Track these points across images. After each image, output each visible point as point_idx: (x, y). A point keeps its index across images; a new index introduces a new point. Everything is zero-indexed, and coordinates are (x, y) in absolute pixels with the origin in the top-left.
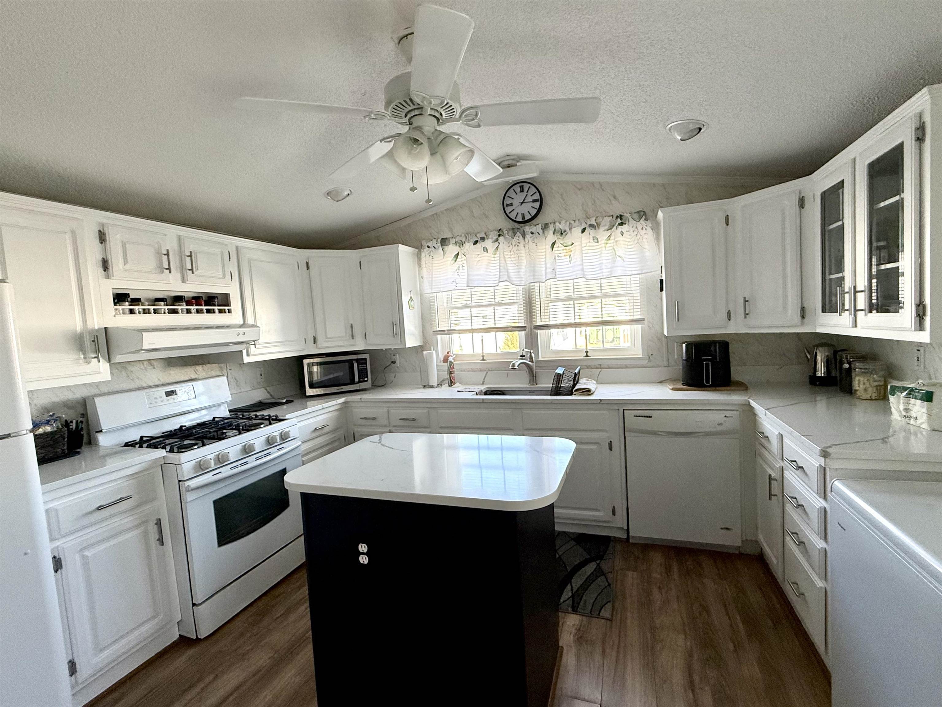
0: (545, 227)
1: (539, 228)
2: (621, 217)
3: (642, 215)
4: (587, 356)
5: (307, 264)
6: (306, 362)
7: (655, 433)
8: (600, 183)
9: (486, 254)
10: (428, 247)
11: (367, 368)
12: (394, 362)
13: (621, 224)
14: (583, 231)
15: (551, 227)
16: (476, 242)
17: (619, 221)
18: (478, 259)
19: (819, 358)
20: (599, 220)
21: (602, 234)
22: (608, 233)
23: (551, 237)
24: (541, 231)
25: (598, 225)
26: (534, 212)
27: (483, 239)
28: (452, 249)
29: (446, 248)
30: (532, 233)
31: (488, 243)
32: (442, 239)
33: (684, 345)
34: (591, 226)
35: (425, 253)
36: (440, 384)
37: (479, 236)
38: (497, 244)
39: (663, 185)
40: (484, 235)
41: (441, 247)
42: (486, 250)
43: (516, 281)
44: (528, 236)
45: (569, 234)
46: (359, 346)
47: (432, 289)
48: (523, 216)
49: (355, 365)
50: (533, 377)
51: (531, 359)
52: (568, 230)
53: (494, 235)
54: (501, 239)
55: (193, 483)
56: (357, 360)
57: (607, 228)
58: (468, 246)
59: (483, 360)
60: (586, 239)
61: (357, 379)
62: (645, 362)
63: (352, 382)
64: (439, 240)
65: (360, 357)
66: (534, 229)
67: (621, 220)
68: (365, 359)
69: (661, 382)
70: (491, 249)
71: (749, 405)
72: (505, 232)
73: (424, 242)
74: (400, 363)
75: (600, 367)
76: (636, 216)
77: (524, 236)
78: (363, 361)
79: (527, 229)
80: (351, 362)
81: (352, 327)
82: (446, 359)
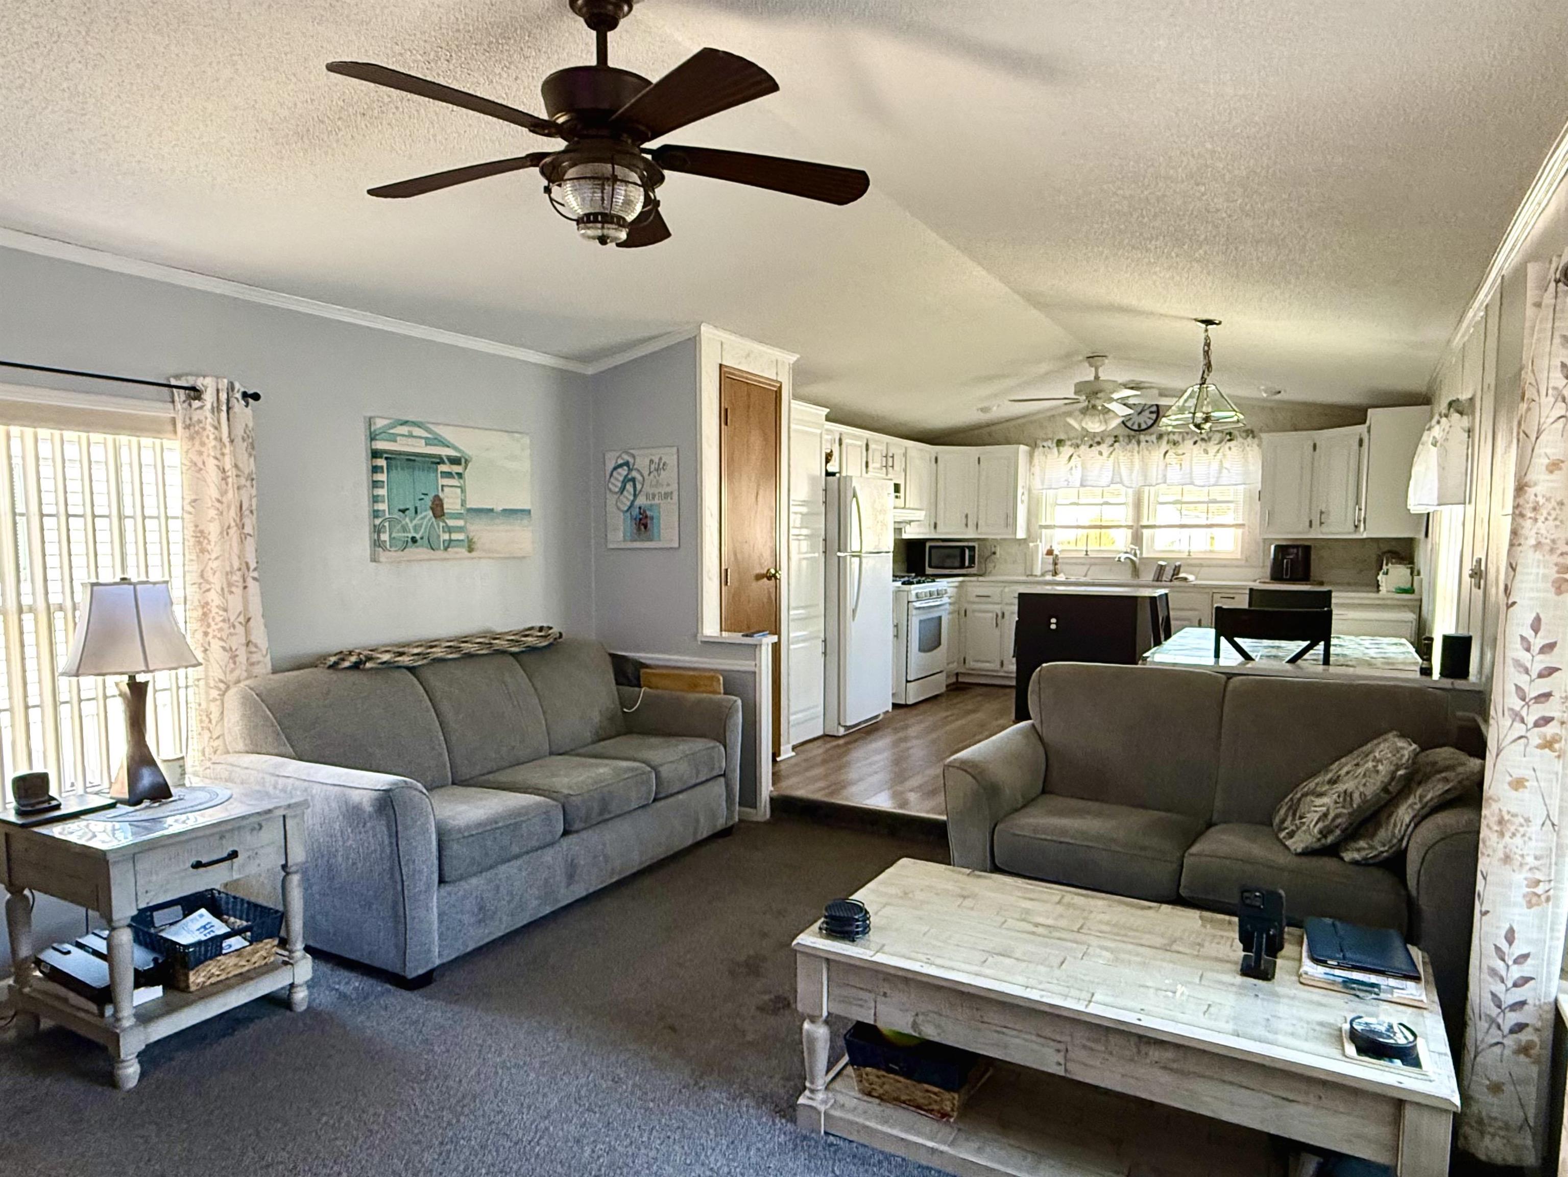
0: (1160, 437)
1: (1154, 438)
2: (1230, 434)
3: (1250, 433)
4: (1191, 555)
5: (936, 459)
6: (928, 545)
9: (1100, 457)
10: (1043, 446)
11: (975, 555)
12: (994, 553)
13: (1230, 440)
14: (1195, 443)
15: (1165, 438)
16: (1091, 446)
17: (1228, 437)
18: (1092, 462)
20: (1211, 435)
21: (1212, 448)
22: (1217, 447)
23: (1164, 446)
24: (1155, 441)
25: (1210, 439)
26: (1150, 422)
27: (1099, 443)
28: (1067, 450)
29: (1061, 449)
30: (1146, 441)
31: (1104, 448)
32: (1058, 440)
33: (1273, 547)
34: (1203, 439)
35: (1038, 452)
36: (1043, 575)
37: (1095, 440)
38: (1112, 449)
39: (1272, 409)
40: (1100, 440)
41: (1055, 449)
42: (1100, 453)
43: (1126, 483)
44: (1143, 444)
45: (1181, 445)
46: (970, 534)
47: (1040, 485)
48: (1139, 425)
49: (967, 552)
50: (1135, 570)
51: (1135, 555)
52: (1181, 442)
53: (1110, 440)
54: (1117, 445)
55: (917, 604)
56: (968, 547)
57: (1217, 442)
58: (1083, 448)
59: (1086, 555)
60: (1197, 450)
61: (967, 564)
62: (1243, 563)
63: (962, 566)
64: (1054, 441)
65: (971, 544)
66: (1148, 438)
67: (1230, 436)
68: (974, 547)
70: (1105, 453)
72: (1121, 439)
73: (1039, 442)
74: (1001, 554)
75: (1201, 566)
76: (1244, 435)
77: (1139, 443)
78: (972, 549)
79: (1142, 437)
80: (962, 549)
81: (967, 516)
82: (1050, 552)
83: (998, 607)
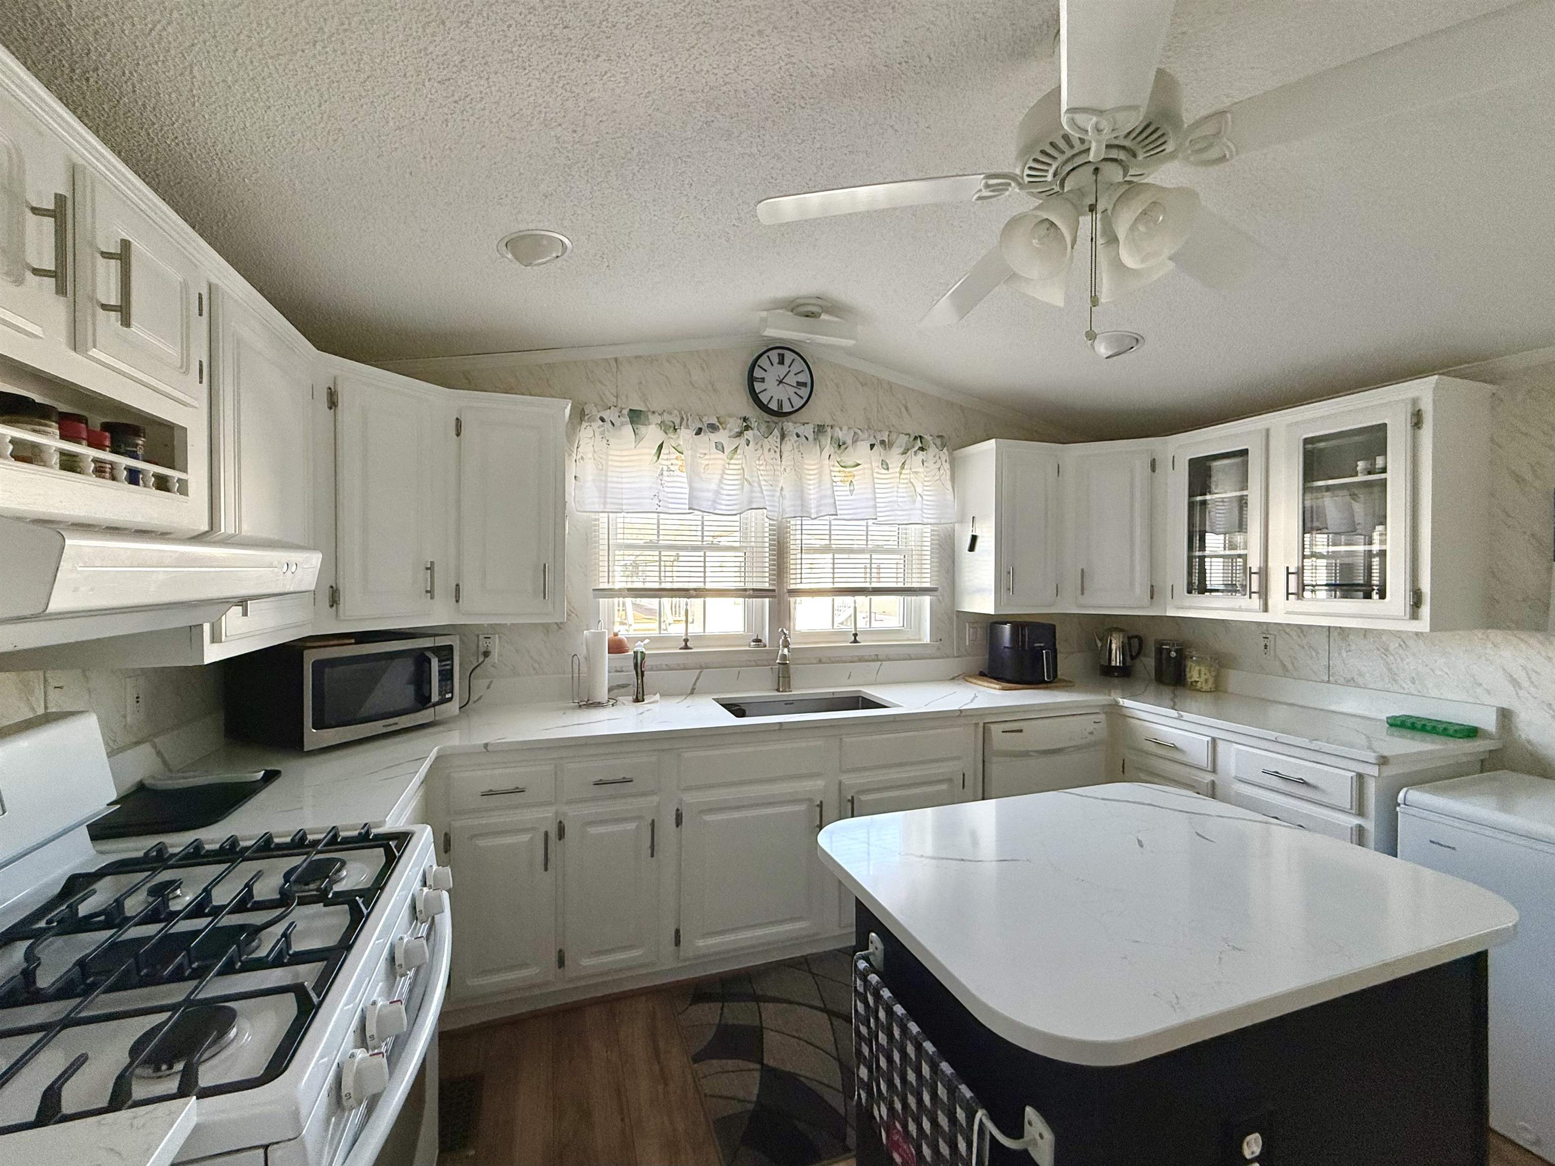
0: (820, 430)
1: (808, 430)
2: (921, 438)
3: (943, 442)
4: (855, 641)
5: (332, 394)
6: (309, 656)
7: (1026, 754)
8: (889, 383)
9: (720, 455)
10: (602, 420)
11: (452, 669)
12: (487, 654)
13: (922, 449)
14: (872, 446)
15: (828, 433)
16: (699, 432)
17: (919, 444)
18: (707, 462)
19: (1114, 646)
20: (894, 436)
21: (895, 458)
22: (902, 460)
23: (826, 448)
24: (811, 438)
25: (891, 443)
26: (798, 402)
27: (713, 428)
28: (652, 433)
29: (642, 429)
30: (798, 436)
31: (722, 436)
32: (631, 410)
34: (882, 442)
35: (592, 431)
36: (613, 701)
37: (707, 420)
38: (737, 441)
40: (714, 421)
41: (629, 427)
42: (720, 447)
44: (791, 439)
45: (850, 449)
46: (441, 616)
47: (605, 503)
48: (780, 403)
49: (434, 662)
52: (849, 442)
53: (735, 425)
54: (749, 434)
56: (436, 650)
57: (902, 450)
58: (685, 435)
59: (686, 647)
60: (876, 460)
61: (434, 696)
62: (936, 650)
63: (428, 702)
64: (625, 412)
65: (442, 641)
66: (801, 430)
67: (919, 443)
68: (450, 648)
69: (953, 679)
70: (727, 449)
71: (1116, 705)
72: (754, 425)
73: (592, 409)
74: (500, 655)
75: (877, 658)
76: (938, 442)
77: (783, 436)
78: (445, 653)
79: (789, 426)
80: (421, 659)
81: (430, 568)
82: (617, 647)
83: (553, 809)
